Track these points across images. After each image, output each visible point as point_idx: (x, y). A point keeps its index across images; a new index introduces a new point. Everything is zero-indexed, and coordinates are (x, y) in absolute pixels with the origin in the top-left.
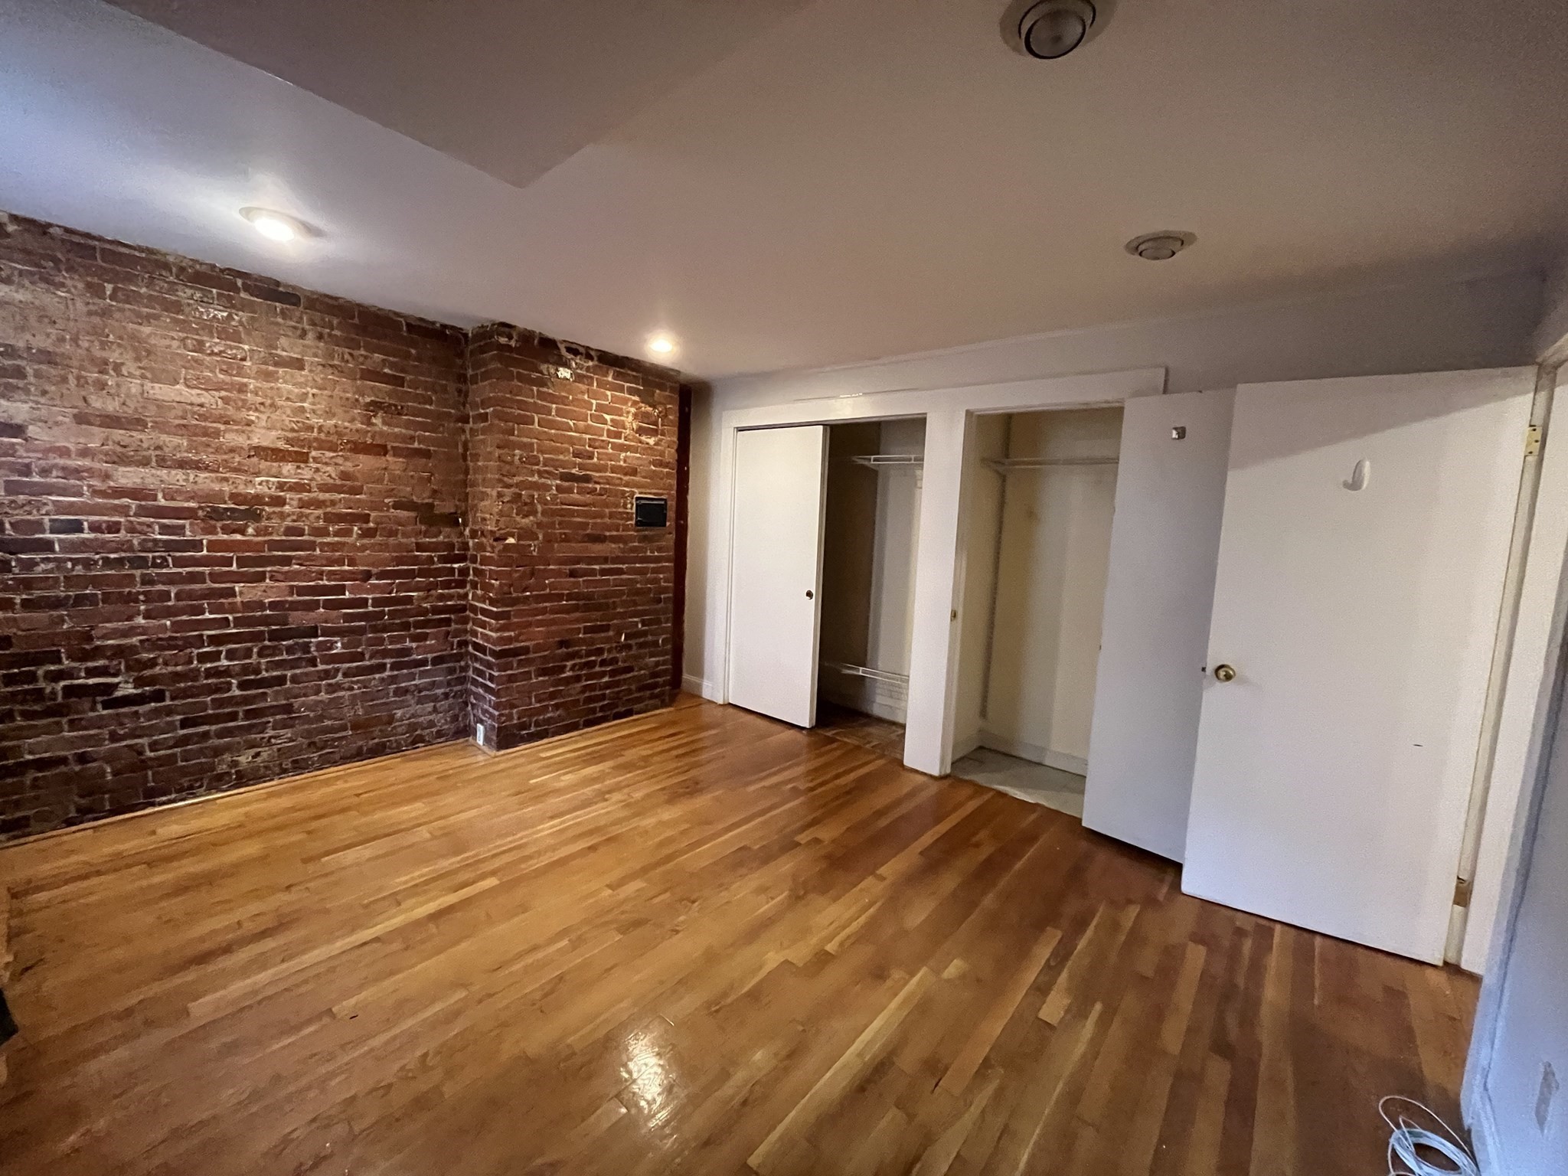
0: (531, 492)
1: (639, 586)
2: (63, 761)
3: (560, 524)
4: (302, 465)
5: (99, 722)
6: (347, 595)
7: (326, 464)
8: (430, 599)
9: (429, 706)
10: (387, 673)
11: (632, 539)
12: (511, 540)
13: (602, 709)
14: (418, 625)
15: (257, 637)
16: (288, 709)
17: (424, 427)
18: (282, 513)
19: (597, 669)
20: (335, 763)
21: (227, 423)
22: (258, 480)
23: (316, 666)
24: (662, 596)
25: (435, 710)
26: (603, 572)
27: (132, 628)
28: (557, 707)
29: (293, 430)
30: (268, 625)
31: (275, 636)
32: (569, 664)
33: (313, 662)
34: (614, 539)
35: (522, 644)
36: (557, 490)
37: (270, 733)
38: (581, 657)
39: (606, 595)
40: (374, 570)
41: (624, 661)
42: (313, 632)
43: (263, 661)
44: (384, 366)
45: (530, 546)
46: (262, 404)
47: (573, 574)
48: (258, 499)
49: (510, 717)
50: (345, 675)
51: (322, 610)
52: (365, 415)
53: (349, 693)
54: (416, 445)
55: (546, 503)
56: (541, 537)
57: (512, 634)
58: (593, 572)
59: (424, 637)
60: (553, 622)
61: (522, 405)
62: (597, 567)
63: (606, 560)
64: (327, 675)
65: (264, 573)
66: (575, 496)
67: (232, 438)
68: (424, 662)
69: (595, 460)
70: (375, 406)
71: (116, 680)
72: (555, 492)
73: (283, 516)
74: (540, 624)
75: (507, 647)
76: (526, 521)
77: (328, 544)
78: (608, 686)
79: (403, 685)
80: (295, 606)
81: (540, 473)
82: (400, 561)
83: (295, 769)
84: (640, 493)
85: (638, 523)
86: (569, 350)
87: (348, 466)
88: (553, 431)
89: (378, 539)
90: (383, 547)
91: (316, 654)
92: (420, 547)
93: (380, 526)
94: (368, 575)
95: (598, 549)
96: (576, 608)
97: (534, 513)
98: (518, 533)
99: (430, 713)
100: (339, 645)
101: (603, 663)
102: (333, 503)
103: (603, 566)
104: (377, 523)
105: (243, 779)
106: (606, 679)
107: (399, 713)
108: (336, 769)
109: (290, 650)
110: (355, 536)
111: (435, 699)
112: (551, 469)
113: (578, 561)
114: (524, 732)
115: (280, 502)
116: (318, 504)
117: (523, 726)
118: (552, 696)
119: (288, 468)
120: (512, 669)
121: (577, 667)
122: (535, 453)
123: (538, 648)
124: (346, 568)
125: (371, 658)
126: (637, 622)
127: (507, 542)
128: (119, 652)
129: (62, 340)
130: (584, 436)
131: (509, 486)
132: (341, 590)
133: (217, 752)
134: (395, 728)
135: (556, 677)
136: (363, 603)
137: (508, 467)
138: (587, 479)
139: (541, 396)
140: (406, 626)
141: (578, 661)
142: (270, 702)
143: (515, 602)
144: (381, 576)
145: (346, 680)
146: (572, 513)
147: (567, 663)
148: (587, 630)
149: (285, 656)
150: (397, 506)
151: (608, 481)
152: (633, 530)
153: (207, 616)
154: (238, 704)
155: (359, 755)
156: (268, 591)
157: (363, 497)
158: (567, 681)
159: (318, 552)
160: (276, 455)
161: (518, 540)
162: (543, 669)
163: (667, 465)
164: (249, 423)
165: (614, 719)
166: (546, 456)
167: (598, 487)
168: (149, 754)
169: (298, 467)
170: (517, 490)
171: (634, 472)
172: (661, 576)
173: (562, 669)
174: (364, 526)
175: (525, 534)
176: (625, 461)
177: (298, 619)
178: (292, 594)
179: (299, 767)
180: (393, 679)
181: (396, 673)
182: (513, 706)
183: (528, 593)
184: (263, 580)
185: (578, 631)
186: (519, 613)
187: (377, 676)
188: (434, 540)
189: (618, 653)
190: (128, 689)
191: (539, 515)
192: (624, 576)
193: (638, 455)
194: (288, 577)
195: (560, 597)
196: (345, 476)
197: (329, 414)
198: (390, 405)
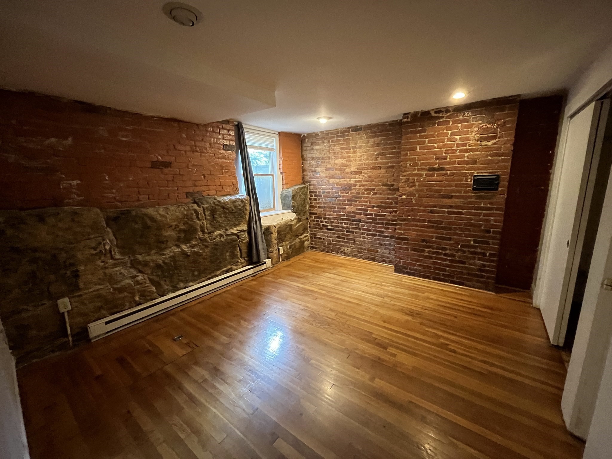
0: (413, 178)
1: (473, 221)
2: (321, 239)
3: (426, 190)
4: (360, 175)
5: (325, 233)
6: (368, 212)
7: (366, 174)
8: (390, 216)
9: (388, 251)
10: (377, 237)
11: (471, 197)
12: (404, 197)
13: (443, 275)
14: (387, 224)
15: (349, 220)
16: (354, 240)
17: (392, 158)
18: (355, 188)
19: (442, 256)
20: (363, 259)
21: (347, 166)
22: (351, 180)
23: (360, 230)
24: (492, 230)
25: (390, 253)
26: (449, 212)
27: (331, 214)
28: (420, 265)
29: (359, 166)
30: (352, 217)
31: (353, 221)
32: (427, 250)
33: (360, 229)
34: (458, 197)
35: (406, 237)
36: (426, 175)
37: (350, 245)
38: (433, 249)
39: (450, 223)
40: (376, 205)
41: (459, 257)
42: (360, 221)
43: (350, 226)
44: (381, 141)
45: (412, 199)
46: (353, 160)
47: (431, 212)
48: (350, 185)
49: (399, 262)
50: (367, 235)
51: (362, 215)
52: (375, 158)
53: (367, 240)
54: (389, 164)
55: (421, 181)
56: (417, 195)
57: (402, 232)
58: (444, 212)
59: (388, 228)
60: (421, 231)
61: (411, 143)
62: (446, 210)
63: (451, 207)
64: (363, 233)
65: (351, 204)
66: (435, 177)
67: (348, 170)
68: (387, 237)
69: (448, 159)
70: (378, 155)
71: (328, 225)
72: (425, 177)
73: (355, 189)
74: (414, 230)
75: (400, 236)
76: (411, 189)
77: (365, 197)
78: (447, 266)
79: (381, 242)
80: (357, 213)
81: (418, 170)
82: (382, 203)
83: (355, 256)
84: (478, 173)
85: (474, 189)
86: (436, 112)
87: (370, 174)
88: (426, 151)
89: (377, 196)
90: (378, 198)
91: (361, 227)
92: (388, 199)
93: (378, 192)
94: (373, 207)
95: (447, 201)
96: (432, 227)
97: (414, 186)
98: (407, 194)
99: (388, 254)
100: (366, 226)
101: (445, 255)
102: (366, 185)
103: (450, 210)
104: (377, 191)
105: (345, 254)
106: (447, 263)
107: (379, 250)
108: (362, 260)
109: (355, 225)
110: (371, 194)
111: (390, 250)
112: (424, 167)
113: (435, 206)
114: (405, 270)
115: (355, 185)
116: (363, 186)
117: (404, 268)
118: (418, 261)
119: (357, 176)
120: (401, 245)
121: (431, 253)
122: (416, 161)
123: (412, 240)
124: (369, 204)
125: (373, 232)
126: (470, 240)
127: (403, 197)
128: (329, 219)
129: (324, 154)
130: (442, 149)
131: (405, 176)
132: (367, 210)
133: (342, 246)
134: (378, 254)
135: (419, 253)
136: (371, 215)
137: (404, 169)
138: (442, 169)
139: (421, 137)
140: (382, 224)
141: (431, 250)
142: (351, 237)
143: (404, 220)
144: (377, 207)
145: (367, 236)
146: (433, 186)
147: (426, 249)
148: (437, 238)
149: (354, 226)
150: (383, 185)
151: (455, 169)
152: (471, 193)
153: (342, 213)
154: (345, 236)
155: (368, 258)
156: (352, 209)
157: (374, 183)
158: (425, 257)
159: (362, 199)
160: (355, 173)
161: (407, 197)
162: (414, 248)
163: (503, 154)
164: (350, 165)
165: (450, 283)
166: (421, 162)
167: (449, 172)
168: (332, 242)
169: (359, 176)
170: (407, 177)
171: (475, 162)
172: (492, 218)
173: (423, 251)
174: (374, 192)
175: (410, 194)
176: (468, 157)
177: (358, 217)
178: (356, 210)
179: (356, 256)
180: (378, 239)
181: (379, 238)
182: (401, 259)
183: (410, 218)
184: (351, 206)
185: (433, 237)
186: (405, 225)
187: (374, 237)
188: (393, 196)
189: (456, 252)
190: (329, 227)
191: (417, 186)
192: (463, 216)
193: (478, 153)
194: (356, 205)
195: (424, 221)
196: (370, 177)
197: (367, 159)
198: (382, 153)
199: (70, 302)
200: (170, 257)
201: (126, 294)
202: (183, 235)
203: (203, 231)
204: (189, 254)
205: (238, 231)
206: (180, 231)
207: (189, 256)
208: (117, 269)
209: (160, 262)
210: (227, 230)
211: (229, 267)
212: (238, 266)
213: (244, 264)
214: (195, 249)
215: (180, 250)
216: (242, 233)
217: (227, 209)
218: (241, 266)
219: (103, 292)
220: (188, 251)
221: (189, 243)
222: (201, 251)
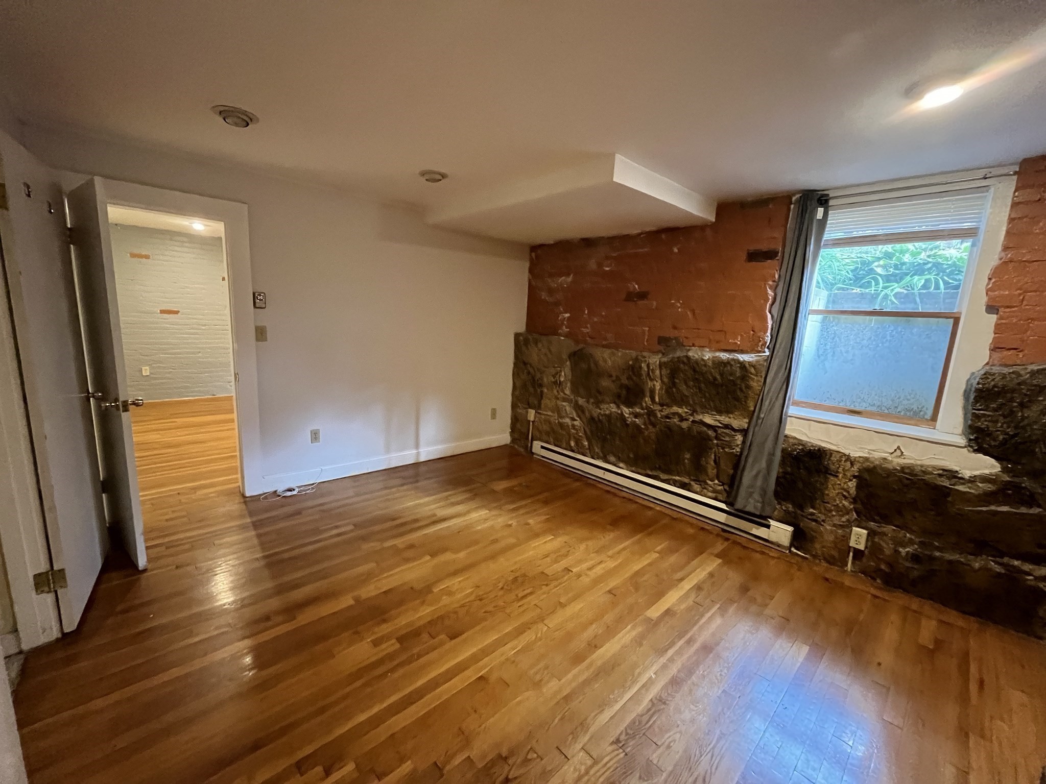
199: (535, 415)
200: (605, 415)
201: (564, 433)
202: (624, 392)
203: (653, 399)
204: (628, 422)
205: (721, 423)
206: (622, 386)
207: (627, 425)
208: (564, 404)
209: (595, 415)
210: (694, 411)
211: (686, 480)
212: (705, 491)
213: (720, 497)
214: (637, 420)
215: (619, 412)
216: (727, 431)
217: (702, 374)
218: (710, 494)
219: (552, 419)
220: (628, 418)
221: (632, 408)
222: (643, 426)
